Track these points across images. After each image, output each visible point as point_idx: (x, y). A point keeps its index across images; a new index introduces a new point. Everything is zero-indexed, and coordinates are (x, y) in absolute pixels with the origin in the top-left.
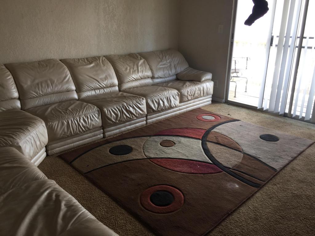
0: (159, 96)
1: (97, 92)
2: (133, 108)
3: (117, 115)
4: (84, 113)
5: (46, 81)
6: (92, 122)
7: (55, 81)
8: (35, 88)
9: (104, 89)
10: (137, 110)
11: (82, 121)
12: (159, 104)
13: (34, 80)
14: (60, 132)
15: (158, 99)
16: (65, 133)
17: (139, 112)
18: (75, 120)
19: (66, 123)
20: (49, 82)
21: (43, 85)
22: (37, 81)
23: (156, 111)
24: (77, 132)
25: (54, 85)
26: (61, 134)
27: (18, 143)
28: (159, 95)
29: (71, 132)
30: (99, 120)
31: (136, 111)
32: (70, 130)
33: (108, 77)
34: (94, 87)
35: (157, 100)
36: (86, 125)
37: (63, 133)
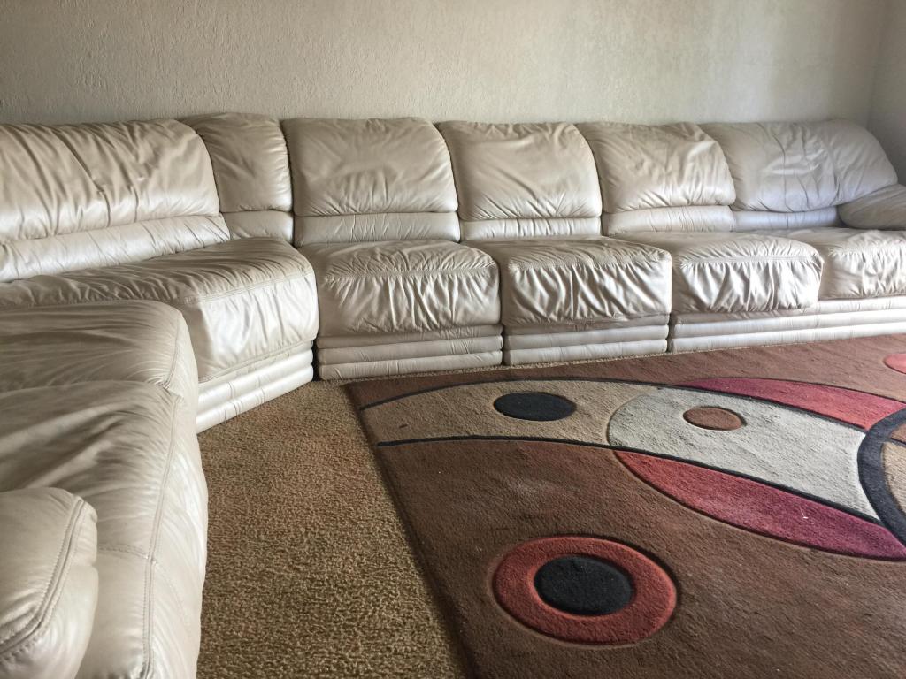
0: (730, 255)
1: (526, 228)
2: (619, 279)
3: (554, 295)
4: (442, 266)
5: (373, 173)
6: (462, 299)
7: (400, 177)
8: (338, 187)
9: (551, 222)
10: (632, 291)
11: (430, 289)
12: (725, 285)
13: (340, 166)
14: (357, 313)
15: (727, 266)
16: (371, 316)
17: (639, 299)
18: (408, 284)
19: (377, 288)
20: (381, 177)
21: (363, 182)
22: (346, 170)
23: (709, 310)
24: (411, 324)
25: (392, 187)
26: (359, 318)
27: (194, 301)
28: (732, 253)
29: (390, 318)
30: (491, 298)
31: (628, 294)
32: (386, 312)
33: (569, 182)
34: (514, 210)
35: (718, 270)
36: (442, 306)
37: (366, 316)
